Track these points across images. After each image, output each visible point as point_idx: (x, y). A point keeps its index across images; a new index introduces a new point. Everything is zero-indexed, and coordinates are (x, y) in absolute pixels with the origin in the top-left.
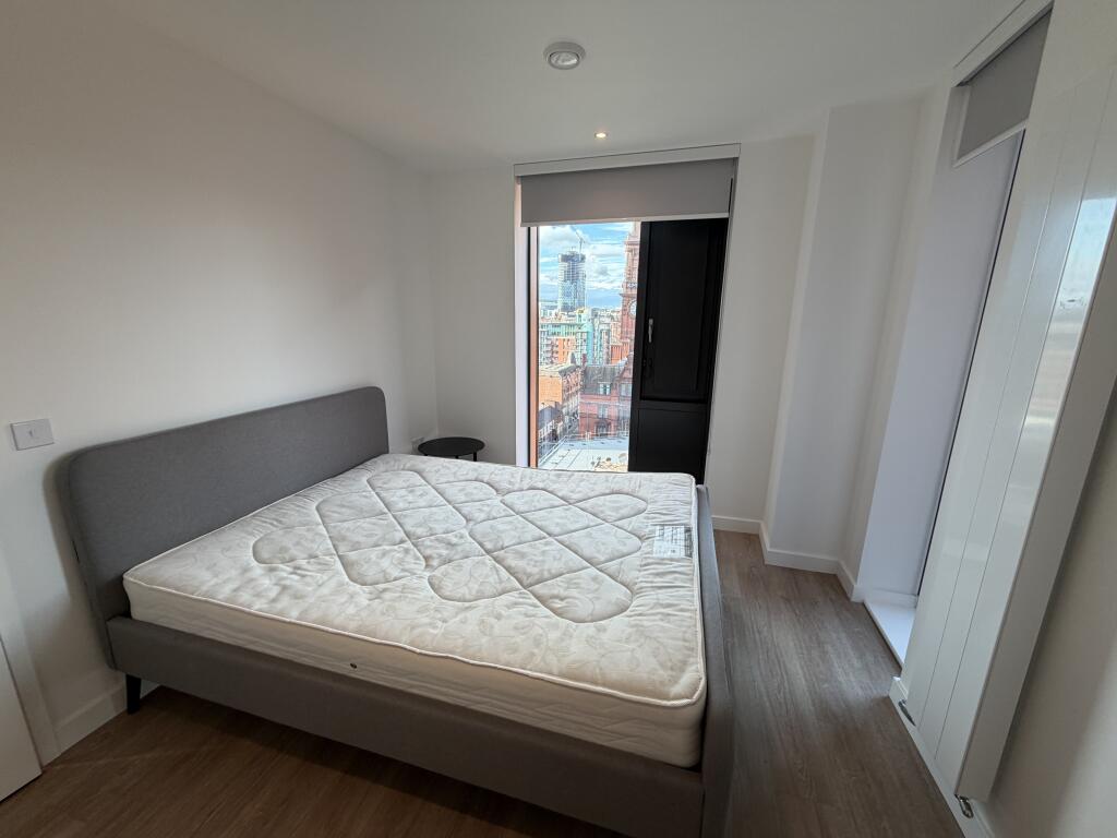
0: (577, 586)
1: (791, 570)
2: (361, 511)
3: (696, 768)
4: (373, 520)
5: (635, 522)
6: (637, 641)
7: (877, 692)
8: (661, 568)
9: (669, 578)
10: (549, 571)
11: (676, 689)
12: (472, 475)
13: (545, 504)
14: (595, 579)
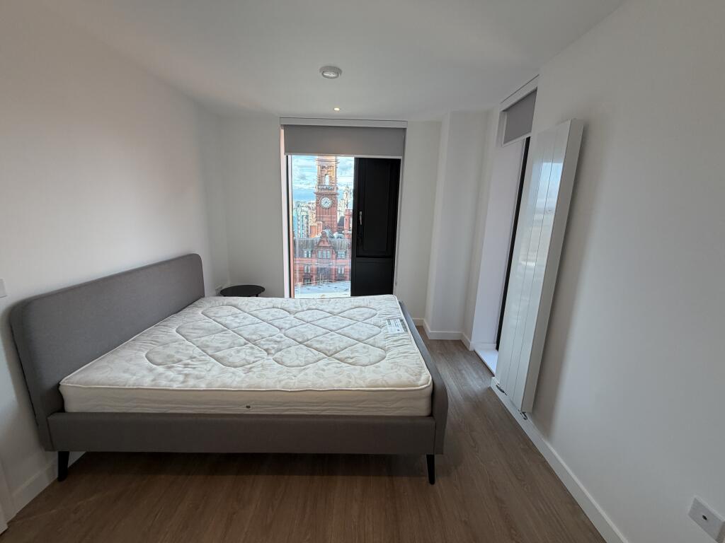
0: (357, 351)
1: (441, 340)
2: (210, 331)
3: (431, 415)
4: (221, 334)
5: (374, 320)
6: (396, 368)
7: (485, 386)
8: (395, 338)
9: (400, 342)
10: (339, 347)
11: (420, 383)
12: (270, 305)
13: (323, 316)
14: (364, 347)
